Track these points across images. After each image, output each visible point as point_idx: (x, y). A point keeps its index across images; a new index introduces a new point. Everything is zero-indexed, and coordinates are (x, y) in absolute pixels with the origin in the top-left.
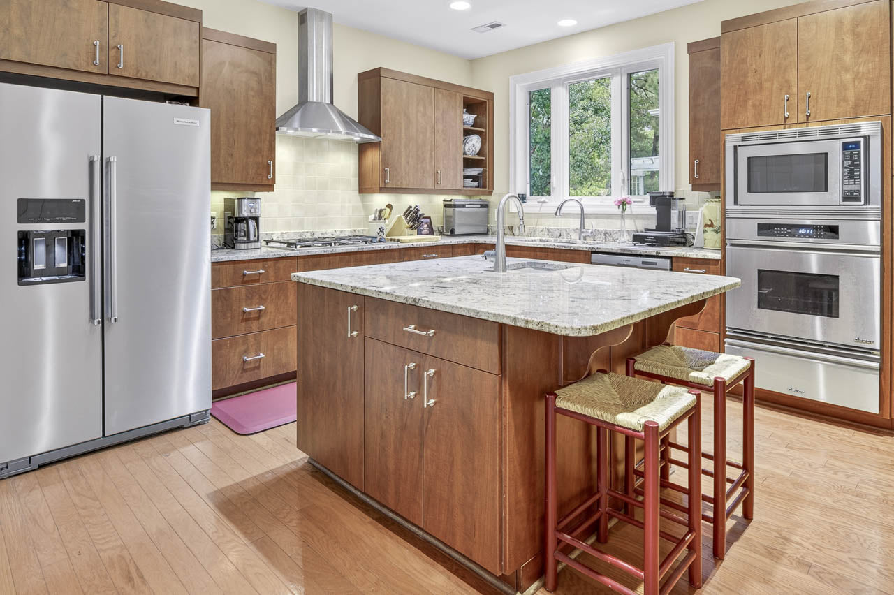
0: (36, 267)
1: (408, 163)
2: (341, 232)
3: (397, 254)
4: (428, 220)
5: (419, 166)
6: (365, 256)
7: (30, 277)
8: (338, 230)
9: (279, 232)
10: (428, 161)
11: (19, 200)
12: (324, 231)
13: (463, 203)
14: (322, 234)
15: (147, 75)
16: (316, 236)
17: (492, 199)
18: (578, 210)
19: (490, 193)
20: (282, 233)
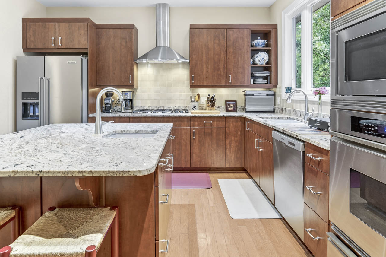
0: (31, 114)
1: (208, 71)
2: (179, 107)
3: (186, 119)
4: (235, 102)
5: (216, 73)
6: (165, 119)
7: (27, 117)
8: (177, 106)
9: (148, 106)
10: (222, 70)
11: (22, 92)
12: (169, 106)
13: (253, 93)
14: (169, 107)
15: (69, 46)
16: (165, 108)
17: (277, 90)
18: (304, 98)
19: (276, 86)
20: (149, 106)
